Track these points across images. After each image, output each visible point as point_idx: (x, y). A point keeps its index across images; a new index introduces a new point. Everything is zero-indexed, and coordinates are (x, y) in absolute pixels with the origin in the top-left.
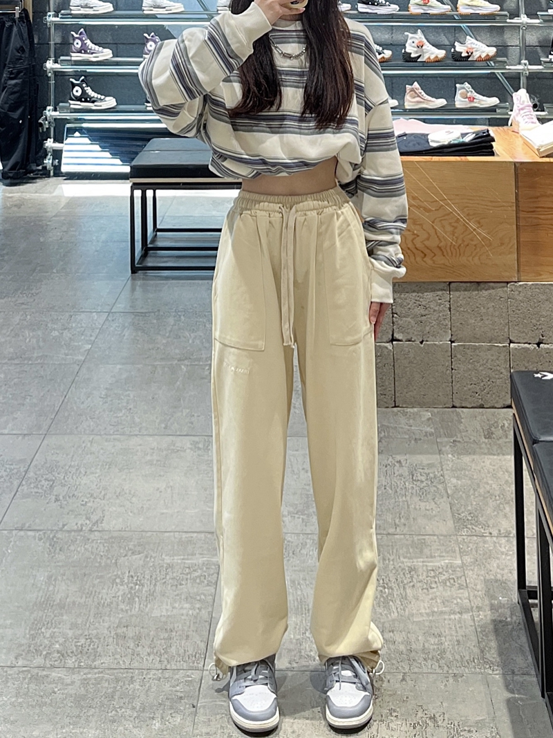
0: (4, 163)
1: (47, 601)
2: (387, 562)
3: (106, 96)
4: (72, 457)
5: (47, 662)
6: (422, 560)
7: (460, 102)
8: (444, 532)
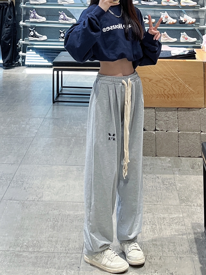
0: (3, 60)
1: (21, 227)
2: (154, 215)
3: (43, 35)
4: (31, 173)
5: (22, 249)
6: (167, 215)
7: (182, 40)
8: (176, 204)
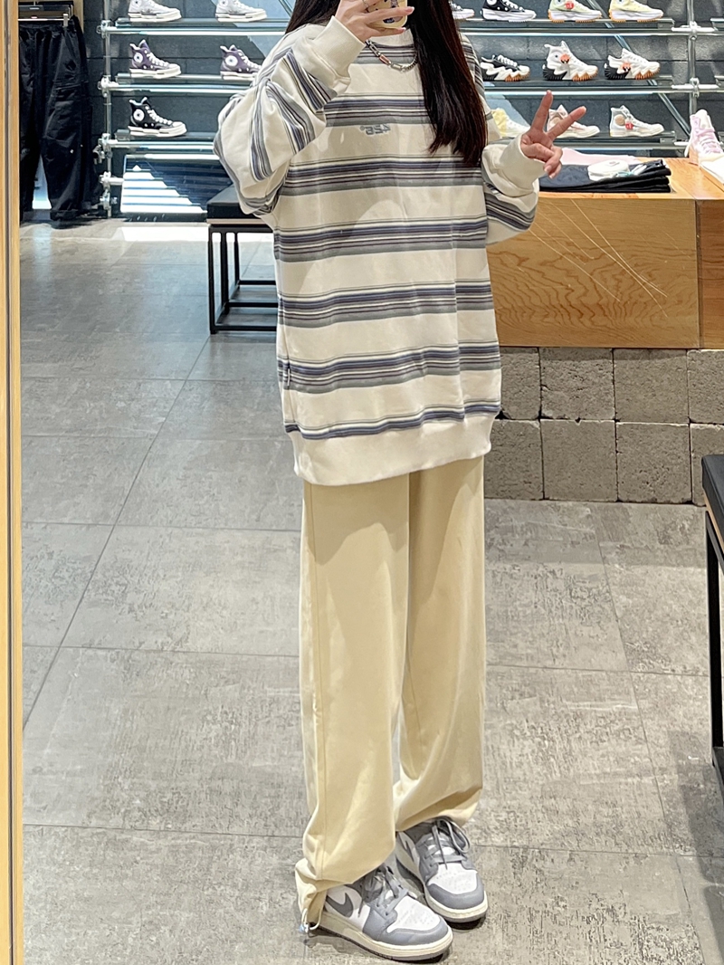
0: (52, 202)
1: (124, 741)
2: (546, 705)
3: (173, 121)
4: (147, 557)
5: (127, 822)
6: (589, 703)
7: (615, 130)
8: (615, 668)
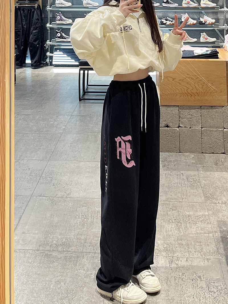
0: (32, 60)
1: (51, 224)
2: (180, 213)
4: (59, 169)
5: (51, 248)
6: (193, 212)
8: (201, 202)
